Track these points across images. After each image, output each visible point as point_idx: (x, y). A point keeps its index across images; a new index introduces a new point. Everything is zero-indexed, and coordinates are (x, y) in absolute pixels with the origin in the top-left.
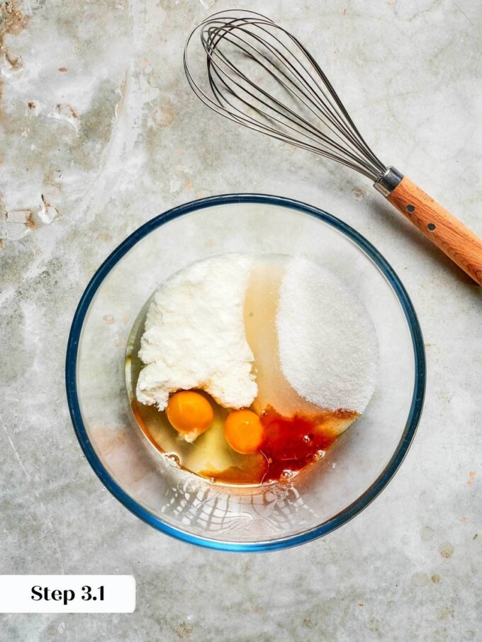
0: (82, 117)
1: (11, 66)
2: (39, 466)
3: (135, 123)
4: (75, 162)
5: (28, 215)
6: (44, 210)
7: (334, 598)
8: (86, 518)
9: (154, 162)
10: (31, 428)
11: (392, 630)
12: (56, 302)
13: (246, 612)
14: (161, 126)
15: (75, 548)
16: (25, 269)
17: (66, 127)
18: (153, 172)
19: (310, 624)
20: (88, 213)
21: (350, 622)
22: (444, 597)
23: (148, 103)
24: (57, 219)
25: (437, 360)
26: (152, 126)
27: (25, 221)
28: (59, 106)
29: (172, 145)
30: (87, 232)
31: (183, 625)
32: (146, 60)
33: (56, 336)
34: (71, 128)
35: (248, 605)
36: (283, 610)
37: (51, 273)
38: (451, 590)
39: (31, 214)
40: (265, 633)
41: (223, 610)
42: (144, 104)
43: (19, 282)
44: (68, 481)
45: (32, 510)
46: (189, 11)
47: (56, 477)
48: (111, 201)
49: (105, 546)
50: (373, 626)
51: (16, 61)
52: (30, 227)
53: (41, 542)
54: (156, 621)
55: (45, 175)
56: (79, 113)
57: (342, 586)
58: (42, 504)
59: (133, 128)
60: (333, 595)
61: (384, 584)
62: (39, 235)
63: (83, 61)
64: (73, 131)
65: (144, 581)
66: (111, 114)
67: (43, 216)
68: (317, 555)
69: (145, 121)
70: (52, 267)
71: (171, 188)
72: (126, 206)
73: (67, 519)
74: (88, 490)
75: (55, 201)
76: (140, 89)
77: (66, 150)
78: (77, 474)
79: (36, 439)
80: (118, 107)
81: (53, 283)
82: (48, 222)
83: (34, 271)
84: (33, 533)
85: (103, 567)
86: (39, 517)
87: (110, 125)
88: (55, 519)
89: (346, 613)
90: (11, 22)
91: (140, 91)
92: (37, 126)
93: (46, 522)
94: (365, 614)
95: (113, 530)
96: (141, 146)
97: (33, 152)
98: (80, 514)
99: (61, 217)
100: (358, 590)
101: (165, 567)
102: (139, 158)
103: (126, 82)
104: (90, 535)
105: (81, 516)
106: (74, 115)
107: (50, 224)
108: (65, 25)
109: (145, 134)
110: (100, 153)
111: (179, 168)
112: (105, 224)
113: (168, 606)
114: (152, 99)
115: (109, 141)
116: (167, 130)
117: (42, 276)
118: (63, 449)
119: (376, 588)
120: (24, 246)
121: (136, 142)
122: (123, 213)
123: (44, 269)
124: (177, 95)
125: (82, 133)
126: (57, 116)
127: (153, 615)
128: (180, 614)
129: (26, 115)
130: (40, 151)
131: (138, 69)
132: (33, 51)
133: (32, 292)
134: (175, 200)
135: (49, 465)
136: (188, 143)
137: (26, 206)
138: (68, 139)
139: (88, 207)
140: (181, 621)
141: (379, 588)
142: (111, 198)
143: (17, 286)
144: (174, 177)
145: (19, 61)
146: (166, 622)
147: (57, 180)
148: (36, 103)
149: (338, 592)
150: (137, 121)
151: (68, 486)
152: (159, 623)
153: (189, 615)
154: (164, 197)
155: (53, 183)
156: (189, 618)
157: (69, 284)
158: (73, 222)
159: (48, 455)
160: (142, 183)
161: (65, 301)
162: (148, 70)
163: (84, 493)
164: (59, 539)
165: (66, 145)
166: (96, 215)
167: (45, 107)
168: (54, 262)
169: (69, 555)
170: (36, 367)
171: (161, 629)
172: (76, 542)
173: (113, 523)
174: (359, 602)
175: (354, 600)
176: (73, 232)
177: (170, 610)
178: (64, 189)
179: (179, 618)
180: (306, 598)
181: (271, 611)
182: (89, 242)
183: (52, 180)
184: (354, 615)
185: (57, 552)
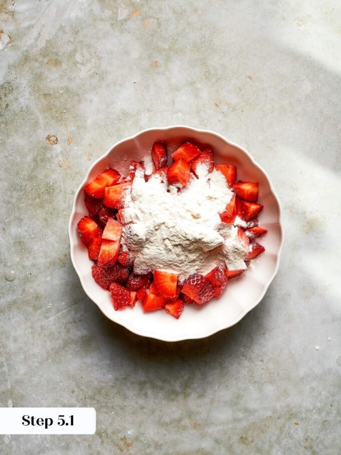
7: (271, 417)
8: (32, 333)
11: (326, 448)
12: (6, 124)
13: (185, 428)
15: (21, 362)
19: (246, 441)
20: (39, 40)
21: (286, 440)
24: (10, 45)
30: (37, 57)
31: (124, 439)
33: (6, 157)
35: (186, 422)
36: (221, 427)
40: (203, 448)
41: (163, 426)
44: (15, 297)
47: (3, 294)
48: (62, 28)
49: (50, 361)
50: (307, 444)
54: (98, 435)
57: (278, 405)
60: (269, 414)
61: (320, 404)
65: (87, 396)
68: (254, 374)
70: (4, 91)
71: (119, 15)
72: (77, 33)
74: (34, 306)
75: (8, 27)
78: (24, 290)
81: (4, 106)
85: (48, 381)
89: (281, 430)
94: (300, 432)
95: (57, 347)
98: (25, 330)
99: (13, 43)
100: (294, 409)
101: (106, 383)
104: (36, 350)
105: (27, 331)
107: (2, 50)
112: (55, 50)
113: (110, 420)
118: (11, 266)
119: (311, 407)
122: (72, 39)
128: (121, 428)
134: (123, 27)
139: (39, 34)
140: (121, 435)
141: (314, 408)
142: (61, 25)
144: (123, 6)
146: (107, 435)
147: (10, 8)
149: (275, 411)
151: (15, 302)
152: (101, 437)
153: (129, 430)
154: (112, 24)
155: (7, 11)
156: (129, 433)
157: (19, 106)
158: (25, 48)
160: (91, 11)
161: (15, 124)
163: (30, 309)
164: (6, 353)
166: (47, 41)
168: (6, 86)
169: (15, 369)
171: (102, 442)
172: (22, 357)
173: (58, 339)
174: (295, 421)
175: (289, 419)
176: (24, 57)
177: (111, 424)
178: (17, 16)
179: (120, 432)
180: (243, 416)
181: (209, 427)
182: (39, 67)
183: (5, 9)
184: (289, 434)
185: (4, 366)
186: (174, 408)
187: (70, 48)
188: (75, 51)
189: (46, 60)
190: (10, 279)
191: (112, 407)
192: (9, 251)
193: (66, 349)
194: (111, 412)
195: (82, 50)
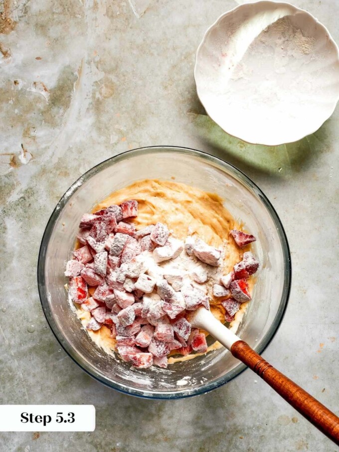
0: (51, 91)
1: (3, 56)
2: (14, 333)
3: (87, 95)
4: (45, 122)
5: (12, 157)
6: (23, 155)
7: (222, 433)
9: (100, 122)
10: (10, 307)
12: (29, 218)
13: (159, 441)
14: (105, 97)
15: (38, 393)
16: (9, 194)
17: (39, 98)
18: (99, 129)
19: (204, 451)
20: (53, 157)
21: (234, 450)
22: (301, 433)
23: (96, 82)
24: (32, 161)
25: (297, 263)
26: (99, 98)
27: (10, 162)
28: (35, 83)
29: (112, 111)
30: (52, 170)
31: (114, 449)
32: (96, 52)
33: (29, 242)
34: (43, 98)
35: (160, 436)
36: (185, 440)
37: (26, 198)
38: (306, 428)
39: (14, 157)
41: (142, 439)
42: (94, 82)
43: (4, 204)
44: (34, 345)
45: (8, 365)
46: (126, 19)
47: (26, 342)
48: (70, 149)
49: (60, 391)
51: (7, 52)
52: (13, 166)
53: (15, 387)
54: (95, 446)
55: (24, 130)
56: (49, 88)
57: (228, 424)
58: (16, 360)
59: (86, 98)
60: (221, 430)
61: (258, 423)
62: (19, 171)
63: (52, 53)
64: (45, 101)
66: (71, 89)
67: (22, 159)
68: (210, 402)
69: (94, 94)
70: (27, 194)
71: (111, 140)
72: (81, 152)
73: (33, 372)
74: (48, 351)
75: (31, 148)
76: (91, 72)
77: (39, 114)
78: (41, 339)
79: (13, 314)
80: (76, 85)
81: (28, 205)
82: (26, 163)
83: (14, 197)
84: (9, 381)
86: (14, 370)
87: (70, 97)
88: (24, 372)
89: (230, 444)
90: (4, 26)
91: (90, 73)
92: (19, 96)
93: (18, 373)
94: (244, 444)
95: (65, 381)
96: (91, 111)
97: (17, 114)
98: (42, 368)
99: (34, 160)
100: (239, 427)
101: (101, 407)
102: (90, 120)
103: (81, 67)
104: (49, 384)
105: (43, 369)
106: (45, 90)
107: (26, 165)
108: (41, 28)
109: (93, 103)
110: (62, 116)
111: (117, 126)
112: (65, 165)
113: (103, 436)
114: (99, 79)
115: (69, 107)
116: (110, 100)
117: (20, 200)
118: (32, 322)
119: (252, 425)
120: (9, 179)
121: (88, 109)
122: (77, 157)
123: (22, 195)
124: (117, 76)
125: (51, 102)
126: (34, 90)
127: (92, 442)
128: (111, 441)
129: (13, 89)
130: (21, 113)
131: (90, 59)
132: (18, 45)
133: (13, 211)
134: (114, 149)
135: (21, 333)
136: (124, 109)
137: (10, 152)
138: (41, 106)
139: (53, 153)
140: (112, 447)
141: (254, 426)
142: (69, 147)
143: (2, 206)
144: (114, 133)
145: (9, 52)
146: (101, 447)
147: (32, 134)
148: (19, 81)
149: (225, 428)
150: (88, 94)
151: (34, 348)
152: (97, 448)
153: (117, 442)
154: (106, 147)
155: (30, 136)
156: (118, 445)
157: (39, 205)
158: (43, 164)
159: (21, 326)
160: (91, 137)
161: (36, 218)
162: (97, 59)
163: (46, 353)
164: (27, 385)
165: (39, 110)
166: (59, 158)
167: (25, 83)
168: (29, 190)
169: (34, 397)
170: (15, 263)
172: (39, 388)
173: (65, 375)
174: (240, 436)
175: (236, 433)
176: (42, 170)
177: (104, 438)
178: (37, 140)
179: (111, 444)
180: (201, 432)
181: (177, 441)
182: (53, 177)
183: (29, 134)
184: (236, 445)
185: (25, 395)
186: (151, 426)
187: (75, 164)
188: (79, 165)
189: (58, 172)
190: (31, 331)
191: (105, 426)
192: (30, 310)
193: (72, 382)
194: (104, 429)
195: (84, 165)
